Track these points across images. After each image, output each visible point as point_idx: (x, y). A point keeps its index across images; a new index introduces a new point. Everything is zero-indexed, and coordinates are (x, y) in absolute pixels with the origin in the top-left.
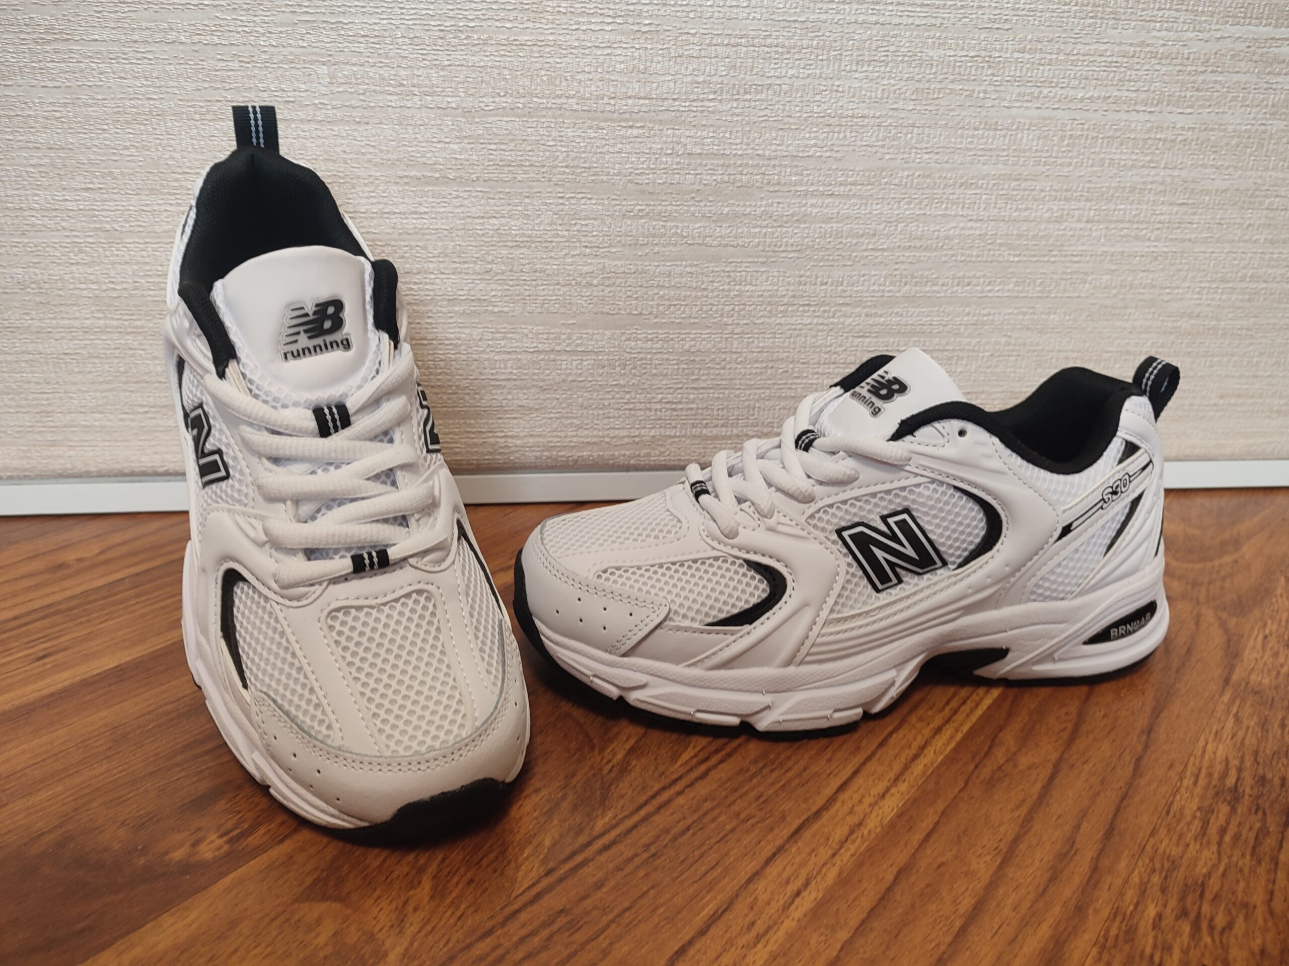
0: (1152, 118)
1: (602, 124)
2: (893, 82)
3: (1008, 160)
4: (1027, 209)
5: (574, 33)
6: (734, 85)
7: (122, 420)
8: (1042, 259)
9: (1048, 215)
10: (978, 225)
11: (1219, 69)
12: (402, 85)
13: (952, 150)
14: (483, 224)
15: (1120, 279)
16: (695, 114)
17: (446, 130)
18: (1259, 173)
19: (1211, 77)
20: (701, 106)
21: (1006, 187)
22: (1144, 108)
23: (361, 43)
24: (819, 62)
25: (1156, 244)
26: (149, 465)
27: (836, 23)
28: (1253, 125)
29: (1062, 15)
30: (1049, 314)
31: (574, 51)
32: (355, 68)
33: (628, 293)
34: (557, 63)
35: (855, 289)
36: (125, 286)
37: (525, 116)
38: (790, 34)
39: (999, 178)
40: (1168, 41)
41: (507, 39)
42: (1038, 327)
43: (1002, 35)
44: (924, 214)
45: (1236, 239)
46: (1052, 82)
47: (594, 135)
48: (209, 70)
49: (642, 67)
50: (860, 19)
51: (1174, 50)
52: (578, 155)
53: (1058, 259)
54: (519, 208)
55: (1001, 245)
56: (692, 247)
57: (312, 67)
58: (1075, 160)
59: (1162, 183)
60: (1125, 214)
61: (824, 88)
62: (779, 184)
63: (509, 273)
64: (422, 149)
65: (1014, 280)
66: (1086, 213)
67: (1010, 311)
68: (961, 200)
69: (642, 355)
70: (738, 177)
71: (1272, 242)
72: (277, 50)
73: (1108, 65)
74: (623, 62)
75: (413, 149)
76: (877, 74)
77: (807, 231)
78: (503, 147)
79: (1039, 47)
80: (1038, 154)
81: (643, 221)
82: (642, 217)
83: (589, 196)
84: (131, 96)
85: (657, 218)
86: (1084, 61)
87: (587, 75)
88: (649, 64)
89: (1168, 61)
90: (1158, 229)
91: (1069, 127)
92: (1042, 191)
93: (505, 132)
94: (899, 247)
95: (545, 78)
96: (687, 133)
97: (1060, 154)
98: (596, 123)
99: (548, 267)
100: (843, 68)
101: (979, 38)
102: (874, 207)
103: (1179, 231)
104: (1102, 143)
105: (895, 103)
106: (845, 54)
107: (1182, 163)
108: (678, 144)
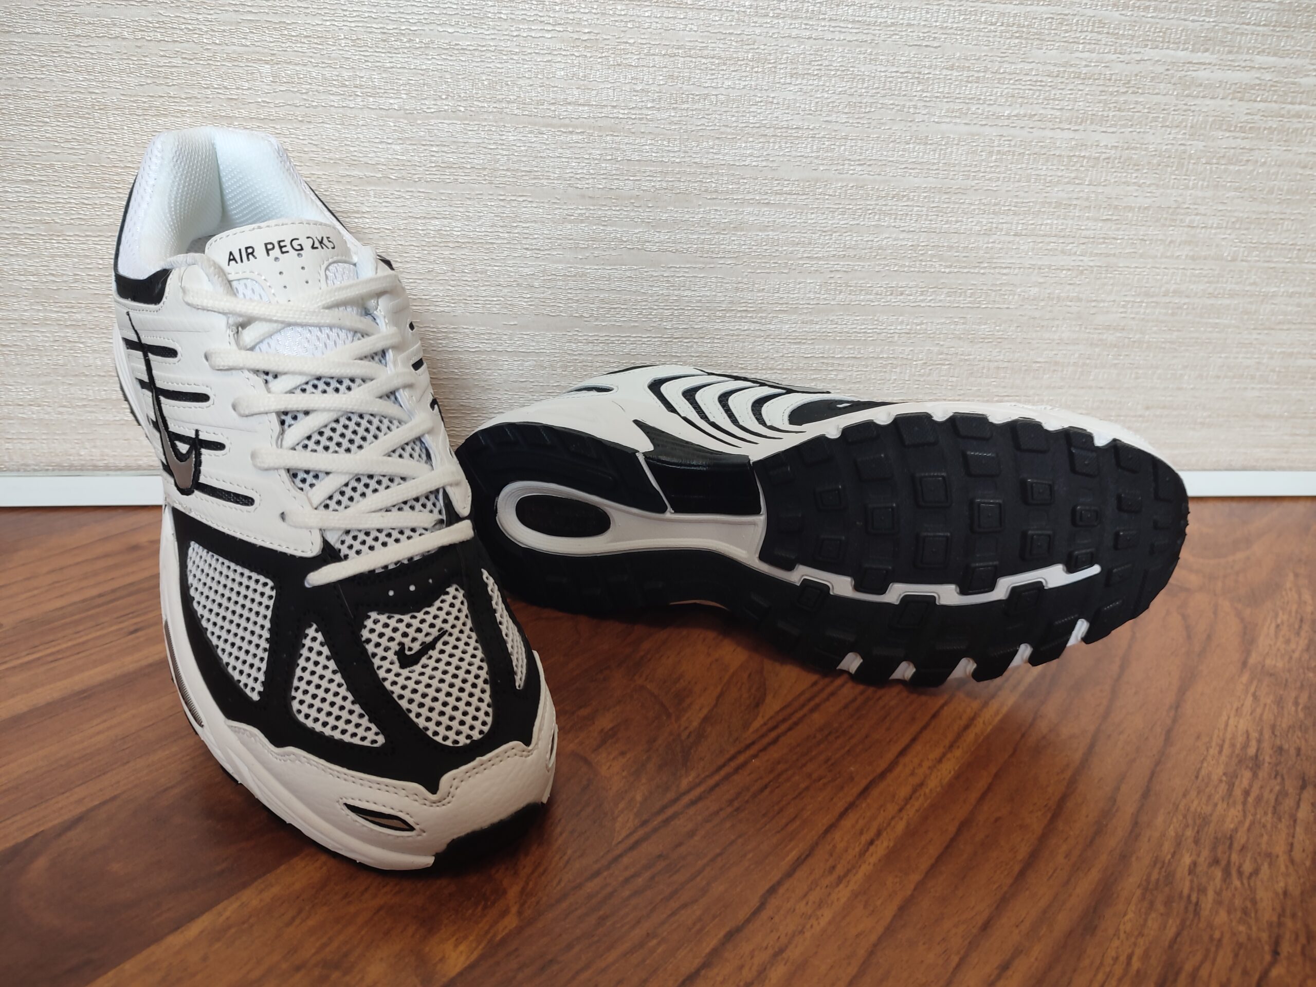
0: (1077, 136)
1: (544, 129)
2: (826, 96)
3: (938, 173)
4: (957, 222)
5: (515, 39)
6: (672, 94)
7: (61, 413)
8: (972, 271)
9: (978, 228)
10: (910, 236)
11: (1140, 91)
12: (346, 86)
13: (884, 162)
14: (425, 224)
15: (1049, 291)
16: (634, 121)
17: (388, 130)
18: (1180, 191)
19: (1133, 98)
20: (639, 114)
21: (937, 200)
22: (1068, 127)
23: (304, 43)
24: (754, 74)
25: (1081, 258)
26: (88, 458)
27: (771, 37)
28: (1172, 144)
29: (988, 34)
30: (979, 324)
31: (515, 57)
32: (298, 68)
33: (569, 295)
34: (499, 68)
35: (792, 296)
36: (65, 278)
37: (466, 119)
38: (726, 46)
39: (930, 190)
40: (1090, 62)
41: (449, 44)
42: (969, 337)
43: (932, 52)
44: (858, 224)
45: (1159, 255)
46: (980, 99)
47: (535, 139)
48: (152, 66)
49: (581, 74)
50: (794, 33)
51: (1097, 70)
52: (519, 158)
53: (987, 271)
54: (461, 210)
55: (933, 256)
56: (632, 251)
57: (254, 65)
58: (1003, 175)
59: (1087, 199)
60: (1051, 228)
61: (758, 99)
62: (716, 191)
63: (450, 274)
64: (364, 149)
65: (946, 290)
66: (1013, 227)
67: (943, 321)
68: (892, 212)
69: (582, 357)
70: (677, 184)
71: (1193, 258)
72: (221, 48)
73: (1034, 83)
74: (563, 69)
75: (356, 149)
76: (810, 87)
77: (744, 239)
78: (446, 149)
79: (967, 65)
80: (968, 168)
81: (584, 225)
82: (582, 221)
83: (530, 199)
84: (73, 90)
85: (597, 222)
86: (1010, 79)
87: (528, 81)
88: (588, 71)
89: (1091, 82)
90: (1083, 244)
91: (996, 143)
92: (971, 204)
93: (446, 134)
94: (834, 256)
95: (486, 83)
96: (626, 141)
97: (988, 170)
98: (537, 128)
99: (490, 268)
100: (777, 80)
101: (909, 55)
102: (809, 216)
103: (1104, 246)
104: (1029, 159)
105: (828, 115)
106: (779, 66)
107: (1106, 180)
108: (618, 149)
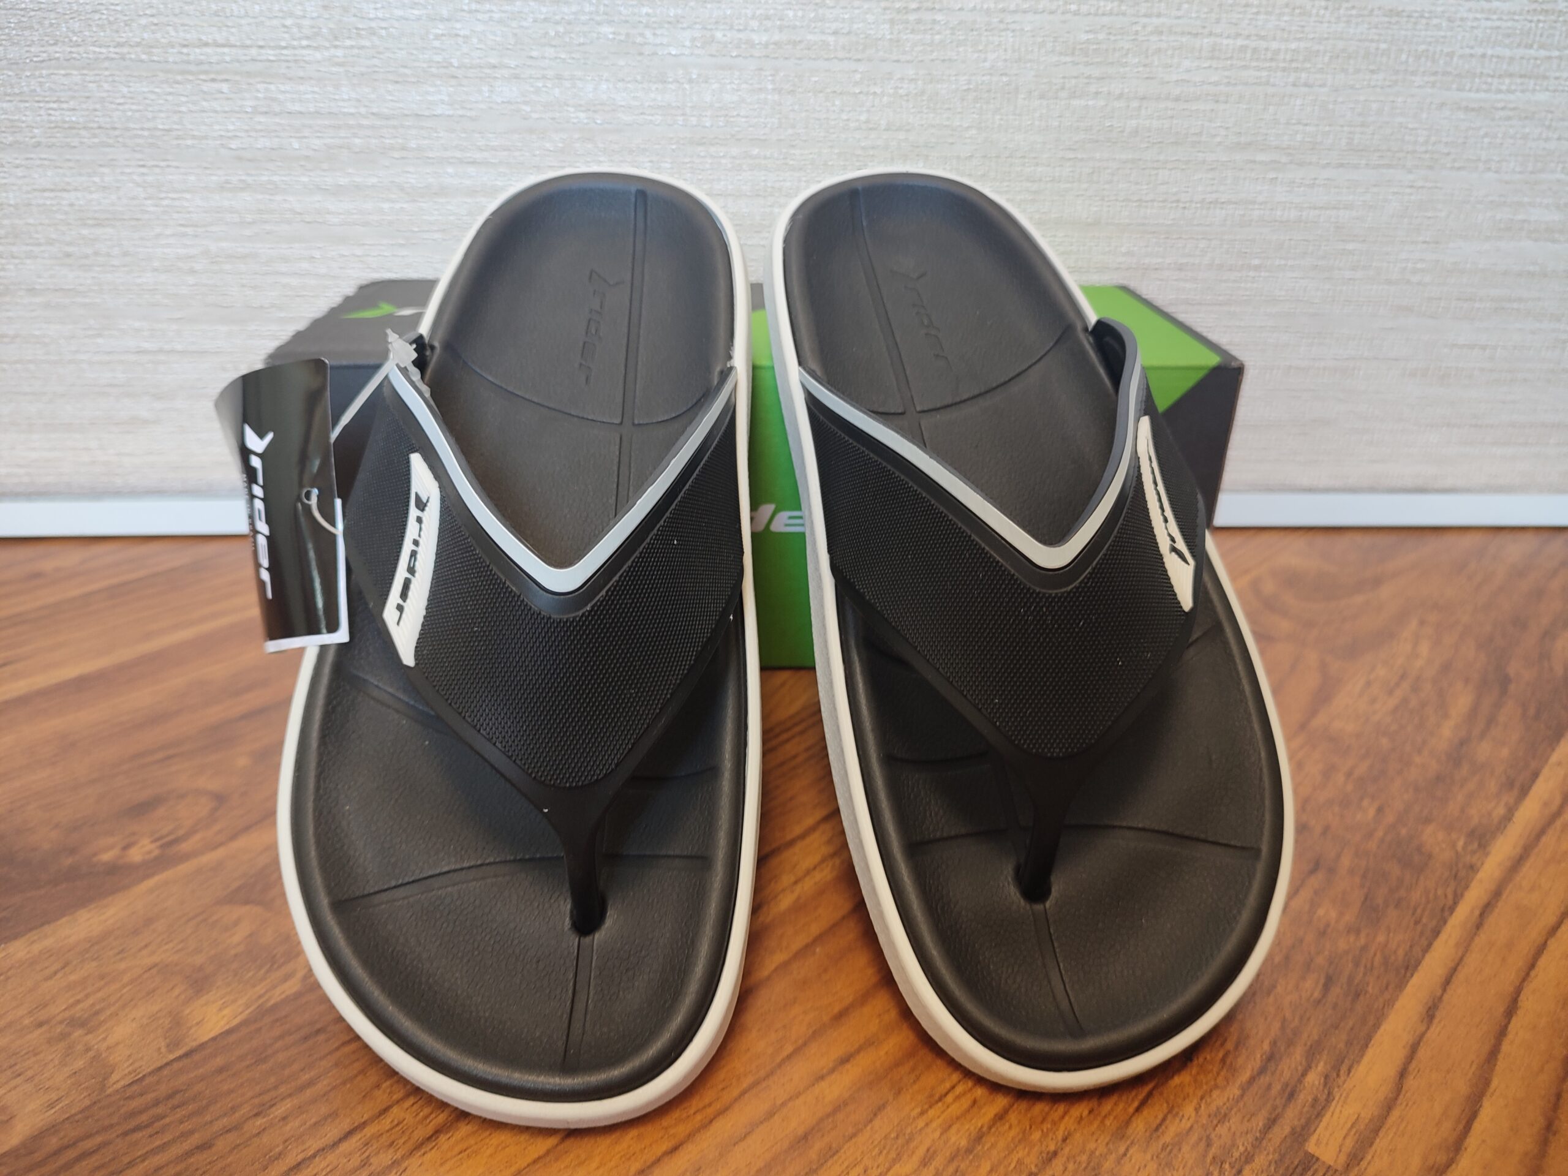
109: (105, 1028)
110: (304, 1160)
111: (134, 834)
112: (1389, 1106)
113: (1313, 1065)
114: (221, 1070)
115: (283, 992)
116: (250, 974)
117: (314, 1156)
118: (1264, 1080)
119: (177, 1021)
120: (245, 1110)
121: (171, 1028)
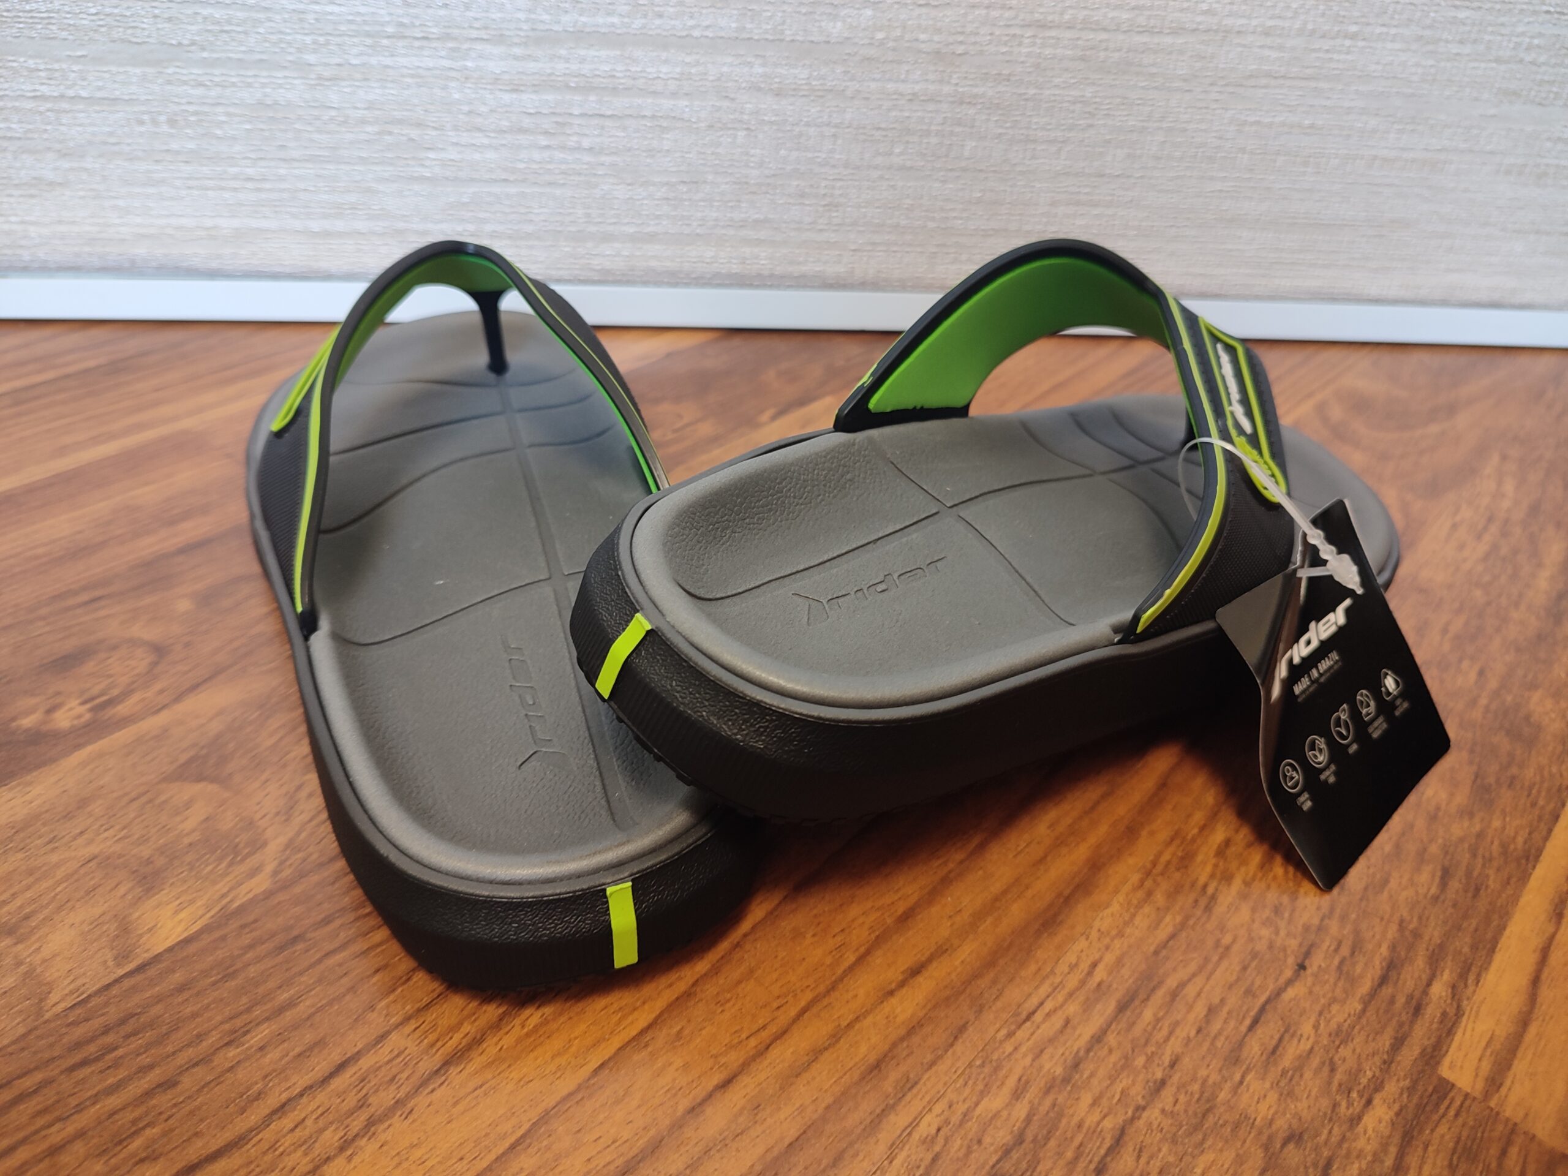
109: (37, 936)
110: (289, 1100)
111: (58, 693)
112: (1524, 1021)
113: (1438, 973)
114: (181, 989)
115: (251, 890)
116: (210, 868)
117: (301, 1095)
118: (1387, 991)
119: (125, 928)
120: (213, 1038)
121: (117, 936)
